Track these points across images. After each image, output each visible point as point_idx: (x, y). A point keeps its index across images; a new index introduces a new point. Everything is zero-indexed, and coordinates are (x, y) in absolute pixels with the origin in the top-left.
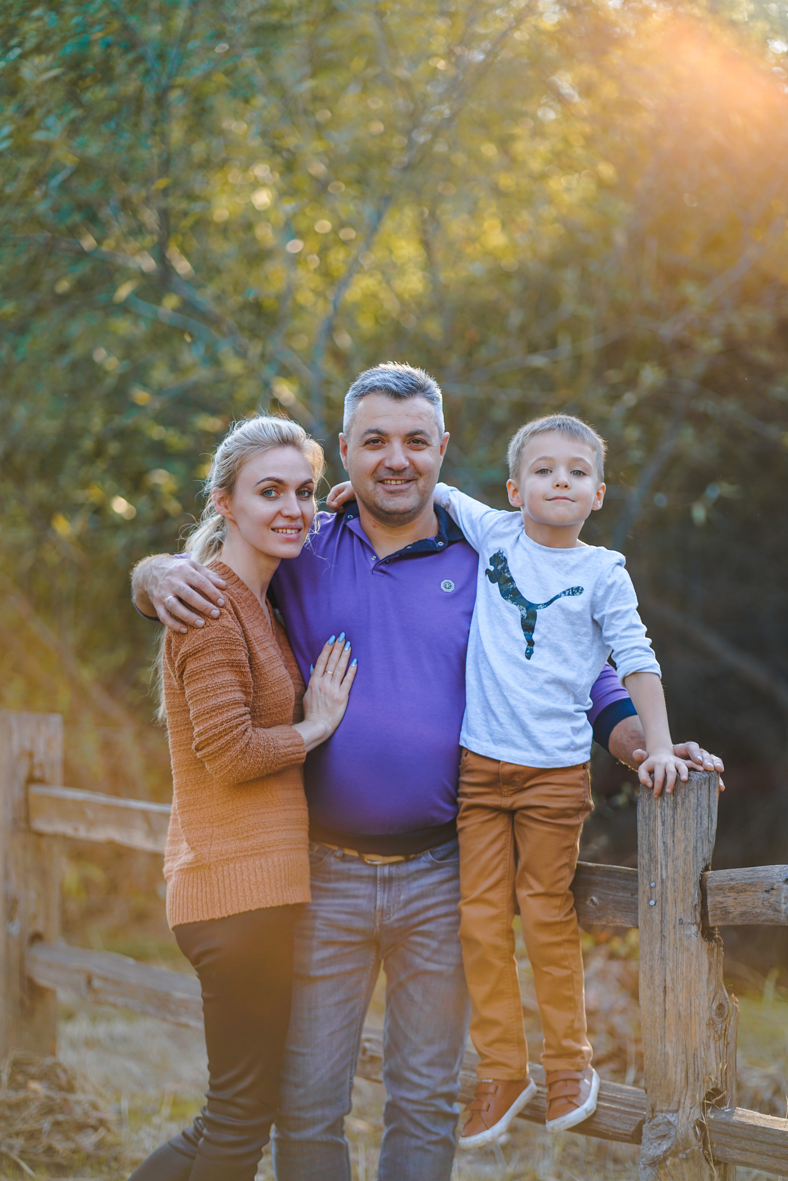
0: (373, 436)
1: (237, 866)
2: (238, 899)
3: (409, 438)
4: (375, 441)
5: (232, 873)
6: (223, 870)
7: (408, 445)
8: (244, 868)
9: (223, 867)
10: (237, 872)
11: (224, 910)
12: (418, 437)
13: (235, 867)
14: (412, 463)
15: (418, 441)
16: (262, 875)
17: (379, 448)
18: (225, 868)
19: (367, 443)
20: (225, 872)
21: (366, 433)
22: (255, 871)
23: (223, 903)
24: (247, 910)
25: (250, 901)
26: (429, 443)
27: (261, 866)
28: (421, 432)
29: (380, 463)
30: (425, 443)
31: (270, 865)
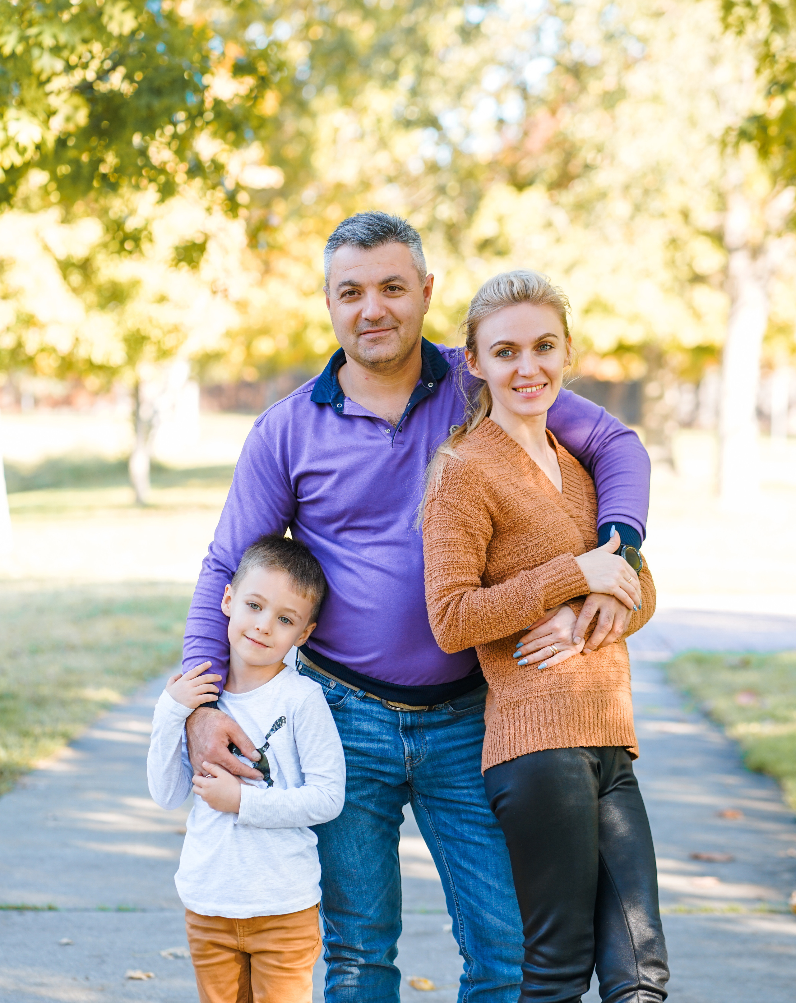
0: (347, 288)
1: (527, 708)
2: (527, 740)
3: (384, 286)
4: (351, 293)
5: (522, 714)
6: (514, 713)
7: (384, 293)
8: (533, 710)
9: (513, 709)
10: (527, 714)
11: (513, 752)
12: (392, 283)
13: (525, 708)
14: (390, 311)
15: (393, 288)
16: (552, 717)
17: (356, 300)
18: (516, 711)
19: (343, 295)
20: (516, 714)
21: (340, 286)
22: (545, 712)
23: (512, 745)
24: (536, 750)
25: (538, 742)
26: (406, 288)
27: (552, 707)
28: (395, 278)
29: (358, 316)
30: (401, 289)
31: (561, 706)
